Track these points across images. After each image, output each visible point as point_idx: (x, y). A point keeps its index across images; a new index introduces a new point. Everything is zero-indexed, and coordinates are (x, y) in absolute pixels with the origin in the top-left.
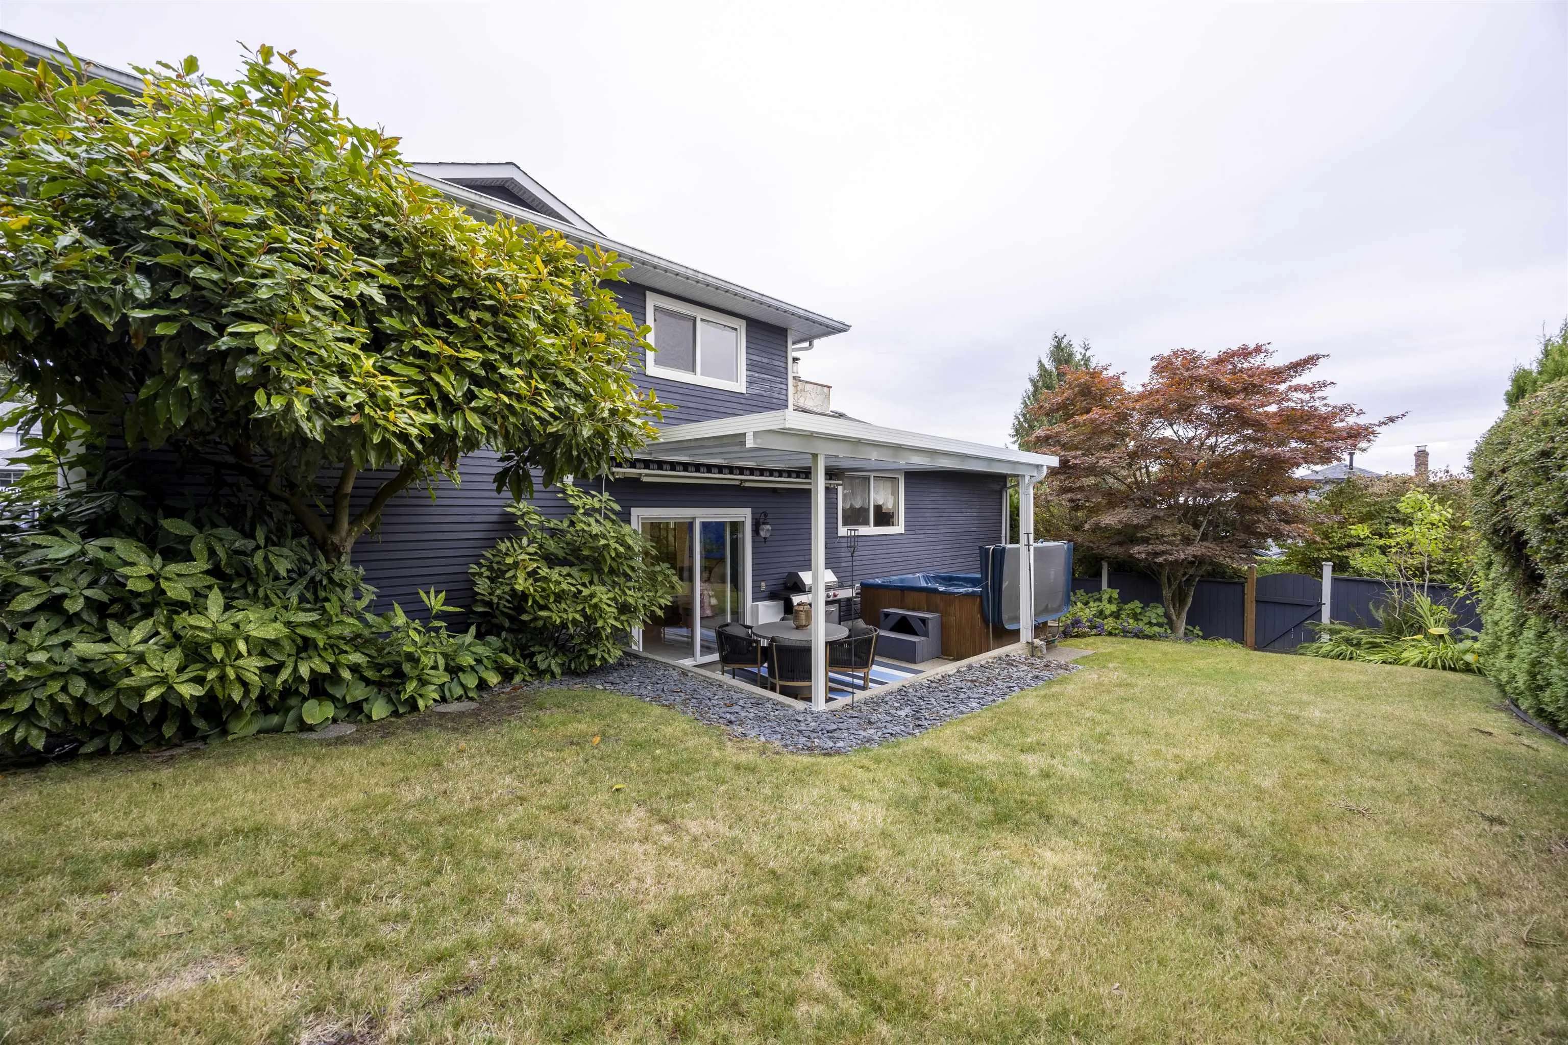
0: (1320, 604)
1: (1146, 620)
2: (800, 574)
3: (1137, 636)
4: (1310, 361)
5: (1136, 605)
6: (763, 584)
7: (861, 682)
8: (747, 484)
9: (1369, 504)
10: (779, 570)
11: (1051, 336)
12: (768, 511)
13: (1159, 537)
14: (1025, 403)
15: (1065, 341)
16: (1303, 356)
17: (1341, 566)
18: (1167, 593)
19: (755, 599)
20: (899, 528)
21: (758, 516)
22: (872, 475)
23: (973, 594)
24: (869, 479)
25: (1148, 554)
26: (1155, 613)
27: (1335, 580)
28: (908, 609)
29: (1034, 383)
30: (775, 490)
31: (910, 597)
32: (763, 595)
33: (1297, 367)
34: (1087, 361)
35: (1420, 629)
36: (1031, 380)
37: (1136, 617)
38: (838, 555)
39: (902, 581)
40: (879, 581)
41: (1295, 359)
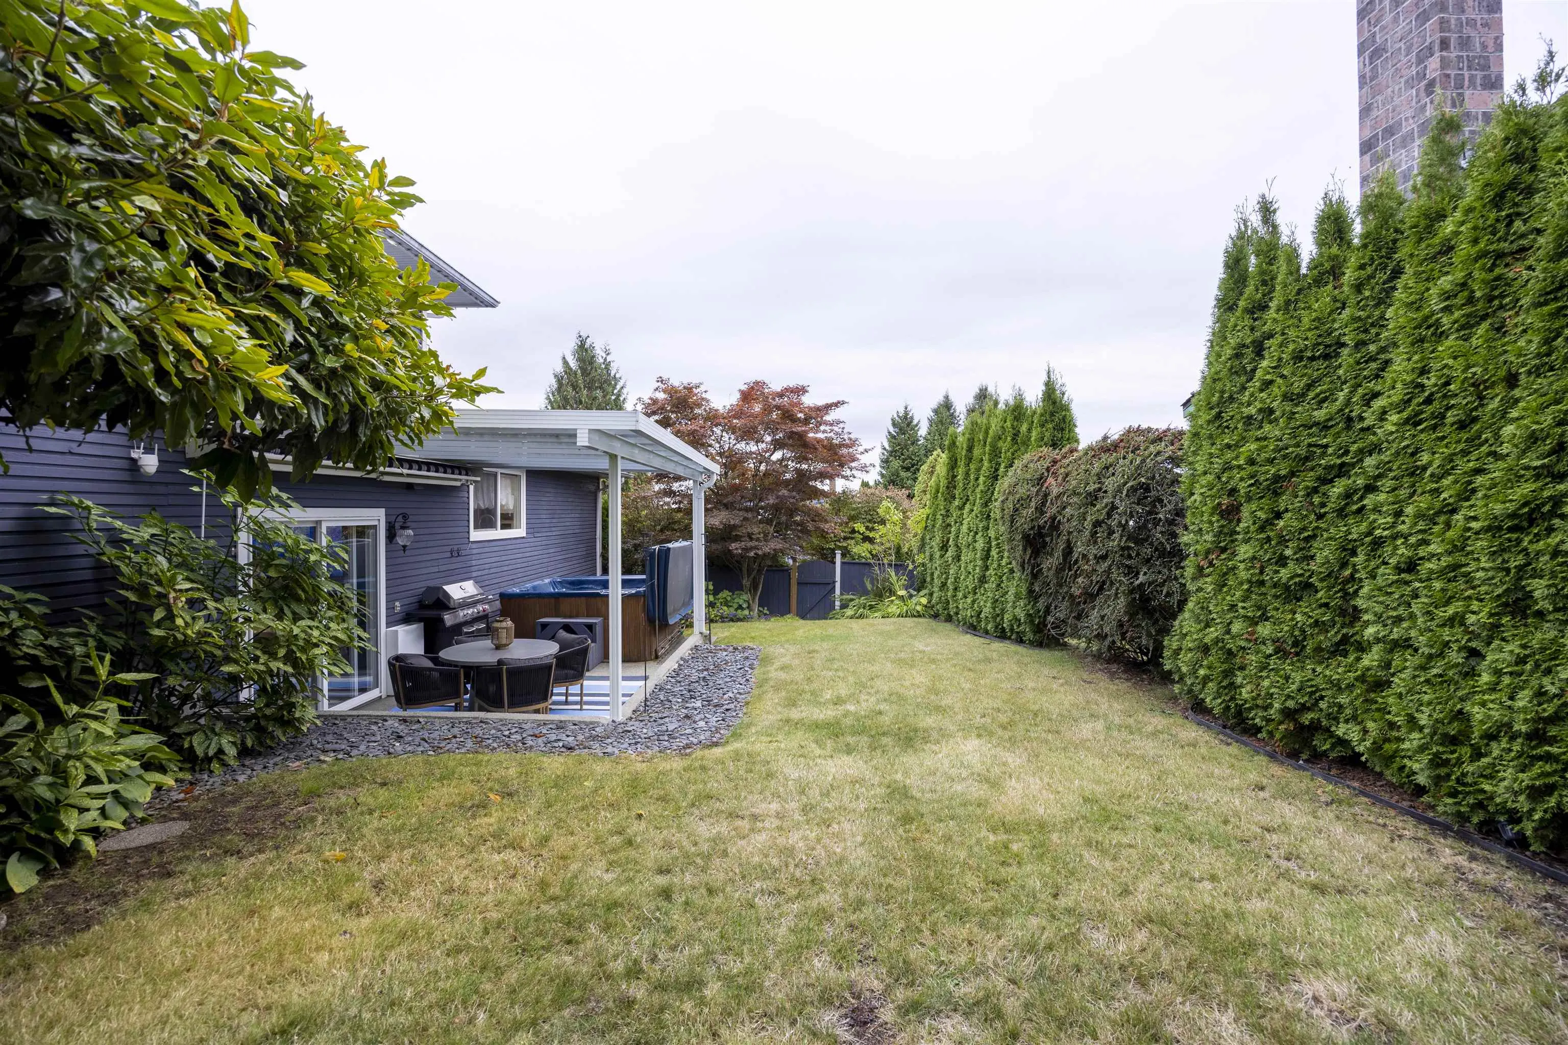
0: (834, 582)
1: (736, 606)
2: (446, 588)
3: (732, 620)
4: (837, 404)
5: (725, 594)
6: (397, 604)
7: (578, 698)
8: (387, 478)
9: (854, 509)
10: (413, 586)
11: (576, 335)
12: (408, 512)
13: (750, 537)
14: (548, 398)
15: (588, 342)
16: (835, 401)
17: (846, 552)
18: (746, 582)
19: (389, 625)
20: (520, 532)
21: (393, 519)
22: (499, 471)
23: (637, 595)
24: (495, 475)
25: (743, 549)
26: (743, 598)
27: (843, 563)
28: (565, 617)
29: (559, 380)
30: (410, 486)
31: (565, 605)
32: (398, 617)
33: (828, 407)
34: (608, 365)
35: (892, 593)
36: (556, 376)
37: (726, 603)
38: (469, 564)
39: (534, 588)
40: (517, 590)
41: (830, 401)
